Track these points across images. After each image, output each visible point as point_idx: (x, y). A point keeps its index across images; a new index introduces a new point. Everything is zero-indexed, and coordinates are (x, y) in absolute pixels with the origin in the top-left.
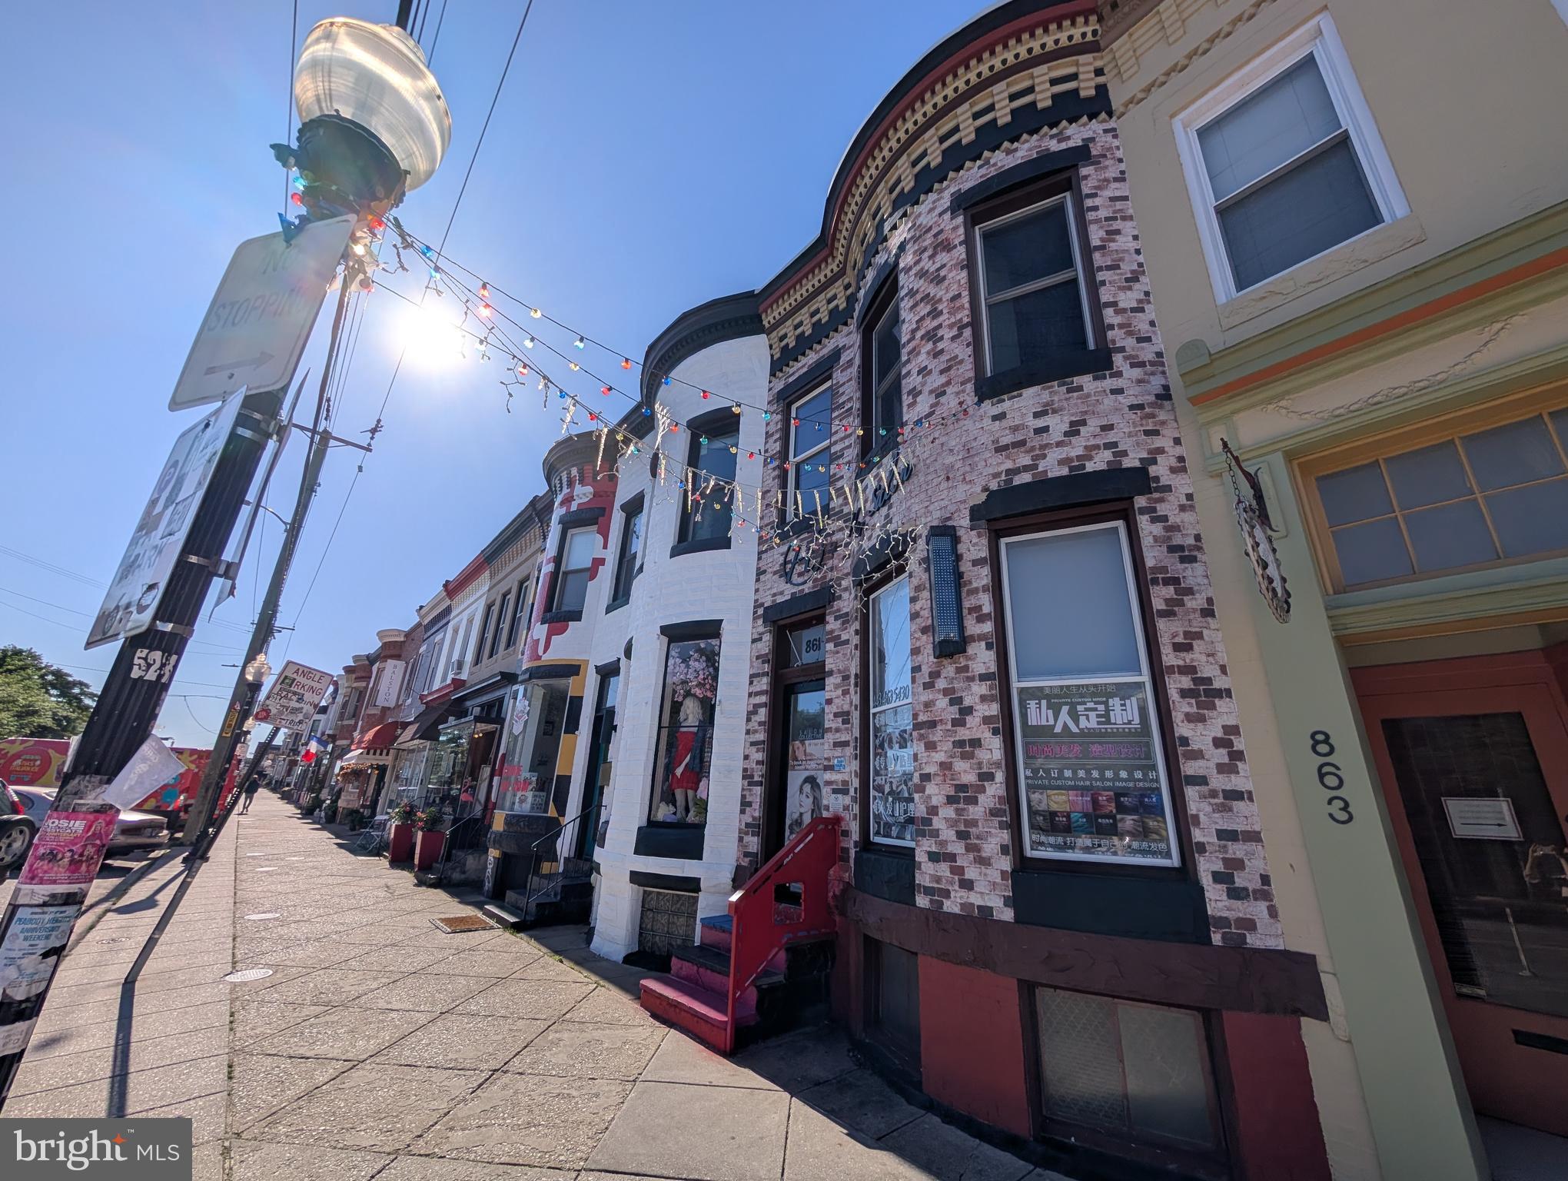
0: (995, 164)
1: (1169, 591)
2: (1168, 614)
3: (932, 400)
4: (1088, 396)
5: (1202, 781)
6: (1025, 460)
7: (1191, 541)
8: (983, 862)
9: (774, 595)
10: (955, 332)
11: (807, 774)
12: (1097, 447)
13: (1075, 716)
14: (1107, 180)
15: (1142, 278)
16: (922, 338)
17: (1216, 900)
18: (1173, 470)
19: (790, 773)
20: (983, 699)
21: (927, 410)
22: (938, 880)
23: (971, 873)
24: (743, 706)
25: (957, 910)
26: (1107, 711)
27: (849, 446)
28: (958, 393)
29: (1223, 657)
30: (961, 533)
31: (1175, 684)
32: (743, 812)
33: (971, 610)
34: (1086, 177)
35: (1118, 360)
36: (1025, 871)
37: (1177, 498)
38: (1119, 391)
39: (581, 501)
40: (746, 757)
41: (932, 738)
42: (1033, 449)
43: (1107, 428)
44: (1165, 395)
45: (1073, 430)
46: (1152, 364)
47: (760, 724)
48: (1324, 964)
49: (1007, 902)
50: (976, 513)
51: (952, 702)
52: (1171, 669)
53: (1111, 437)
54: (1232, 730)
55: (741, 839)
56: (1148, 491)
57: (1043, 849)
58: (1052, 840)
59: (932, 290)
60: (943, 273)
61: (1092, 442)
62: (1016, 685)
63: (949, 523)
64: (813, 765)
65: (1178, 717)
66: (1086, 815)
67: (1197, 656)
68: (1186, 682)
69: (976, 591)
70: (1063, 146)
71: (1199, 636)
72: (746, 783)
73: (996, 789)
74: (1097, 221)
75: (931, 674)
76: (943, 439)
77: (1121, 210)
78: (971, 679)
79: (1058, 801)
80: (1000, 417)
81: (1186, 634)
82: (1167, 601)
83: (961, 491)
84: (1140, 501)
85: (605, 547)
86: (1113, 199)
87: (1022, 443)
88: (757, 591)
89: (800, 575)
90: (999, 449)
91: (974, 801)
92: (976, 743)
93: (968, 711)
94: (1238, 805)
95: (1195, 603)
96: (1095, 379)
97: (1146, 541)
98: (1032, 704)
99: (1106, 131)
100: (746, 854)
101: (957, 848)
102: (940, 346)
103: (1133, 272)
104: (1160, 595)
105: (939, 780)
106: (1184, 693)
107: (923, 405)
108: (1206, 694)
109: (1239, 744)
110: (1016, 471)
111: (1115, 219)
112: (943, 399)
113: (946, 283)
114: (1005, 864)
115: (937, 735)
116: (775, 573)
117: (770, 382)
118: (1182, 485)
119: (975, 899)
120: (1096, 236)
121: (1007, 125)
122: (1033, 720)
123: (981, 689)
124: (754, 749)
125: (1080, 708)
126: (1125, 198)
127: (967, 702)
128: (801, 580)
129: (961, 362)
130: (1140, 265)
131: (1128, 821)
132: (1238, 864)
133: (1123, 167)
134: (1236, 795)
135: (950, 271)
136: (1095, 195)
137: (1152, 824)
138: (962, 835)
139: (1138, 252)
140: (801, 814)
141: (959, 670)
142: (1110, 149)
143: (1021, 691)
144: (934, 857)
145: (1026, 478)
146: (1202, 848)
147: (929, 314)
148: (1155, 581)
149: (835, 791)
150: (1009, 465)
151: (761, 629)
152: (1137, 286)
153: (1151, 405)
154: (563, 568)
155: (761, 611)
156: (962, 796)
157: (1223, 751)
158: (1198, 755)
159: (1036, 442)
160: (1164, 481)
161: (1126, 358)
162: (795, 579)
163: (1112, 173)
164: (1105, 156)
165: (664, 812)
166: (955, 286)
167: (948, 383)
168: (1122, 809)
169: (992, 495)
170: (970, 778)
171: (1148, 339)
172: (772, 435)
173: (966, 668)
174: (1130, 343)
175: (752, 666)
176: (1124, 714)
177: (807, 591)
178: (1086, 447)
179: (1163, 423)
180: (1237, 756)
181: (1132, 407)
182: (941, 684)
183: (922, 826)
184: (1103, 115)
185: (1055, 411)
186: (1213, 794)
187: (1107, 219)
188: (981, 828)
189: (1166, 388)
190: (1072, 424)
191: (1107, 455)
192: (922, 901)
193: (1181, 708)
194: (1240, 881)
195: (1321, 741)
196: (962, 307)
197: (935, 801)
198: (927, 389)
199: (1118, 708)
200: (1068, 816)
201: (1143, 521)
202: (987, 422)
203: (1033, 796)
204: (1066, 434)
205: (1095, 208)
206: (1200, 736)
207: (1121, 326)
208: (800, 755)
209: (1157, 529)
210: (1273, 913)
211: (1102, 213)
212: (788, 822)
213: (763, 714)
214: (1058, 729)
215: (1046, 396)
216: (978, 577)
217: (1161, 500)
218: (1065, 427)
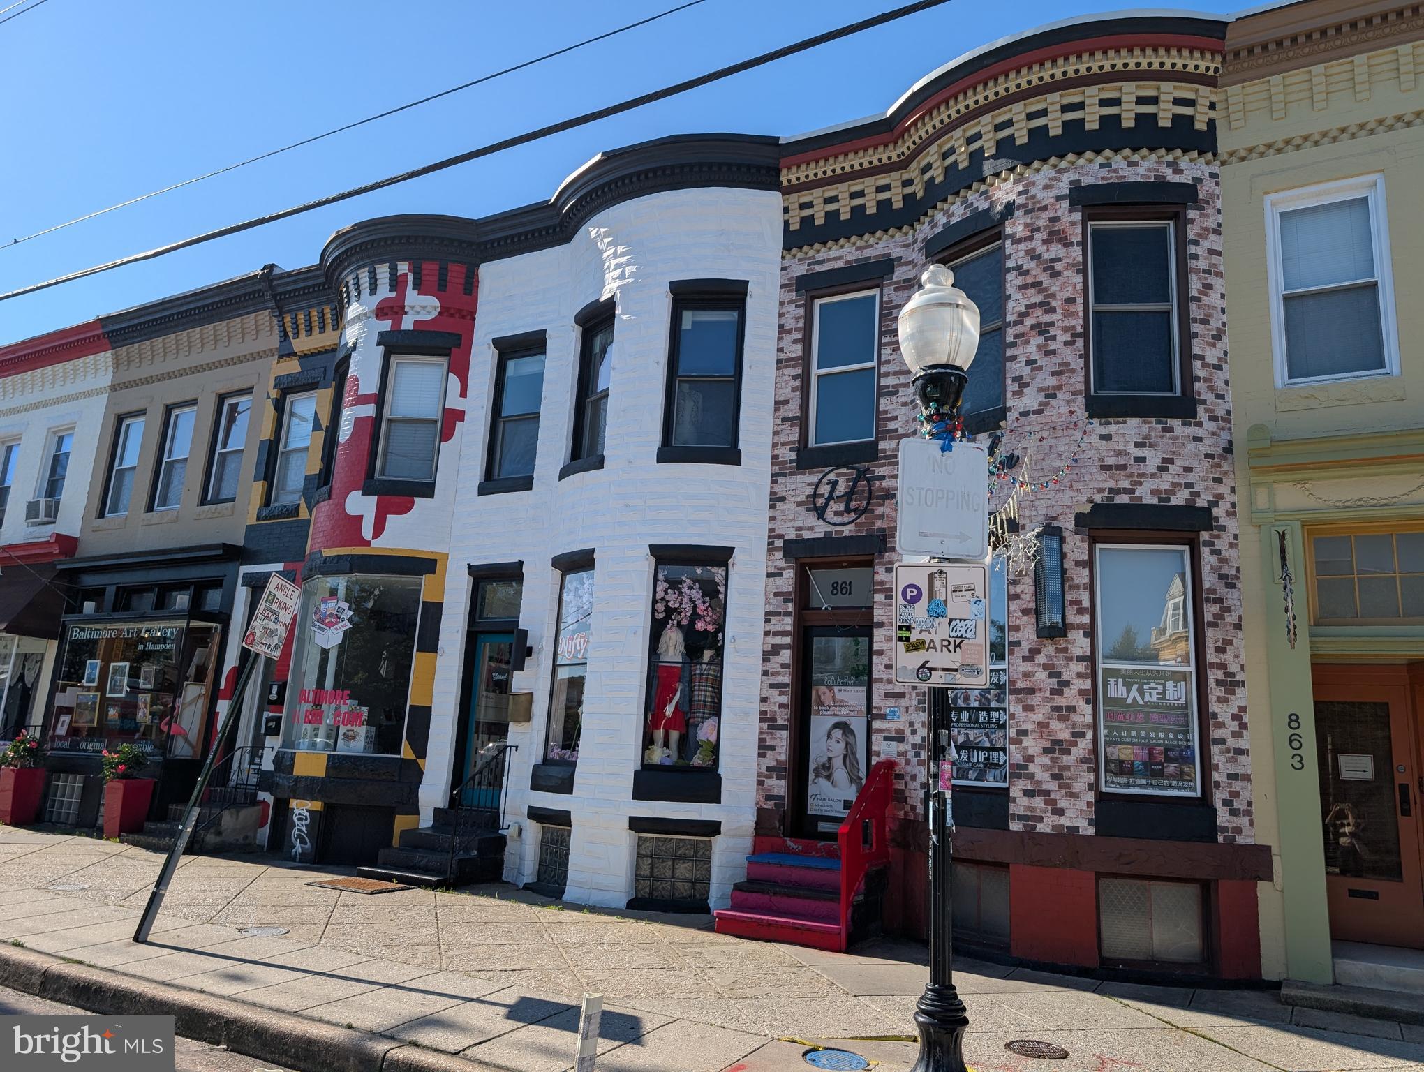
0: (1116, 171)
1: (1216, 608)
2: (1214, 625)
3: (1041, 398)
4: (1177, 438)
5: (1222, 742)
6: (1125, 484)
7: (1233, 572)
8: (1074, 796)
9: (799, 529)
10: (1067, 337)
11: (837, 719)
12: (1179, 485)
13: (1141, 692)
14: (1206, 229)
15: (1224, 338)
16: (1033, 327)
17: (1223, 817)
18: (1228, 514)
19: (813, 718)
20: (1079, 675)
21: (1035, 406)
22: (1033, 810)
23: (1062, 804)
24: (758, 645)
25: (1049, 830)
26: (1165, 690)
27: (906, 385)
28: (1068, 402)
29: (1243, 660)
30: (1066, 534)
31: (1213, 676)
32: (762, 755)
33: (1072, 603)
34: (1192, 221)
35: (1201, 410)
36: (1104, 802)
37: (1227, 537)
38: (1198, 439)
39: (419, 318)
40: (764, 700)
41: (1029, 702)
42: (1131, 475)
43: (1188, 470)
44: (1228, 450)
45: (1163, 468)
46: (1224, 420)
47: (783, 666)
48: (1275, 850)
49: (1090, 822)
50: (1080, 519)
51: (1051, 676)
52: (1212, 665)
53: (1190, 478)
54: (1243, 709)
55: (760, 783)
56: (1209, 528)
57: (1116, 787)
58: (1119, 780)
59: (1046, 282)
60: (1058, 267)
61: (1177, 480)
62: (1101, 665)
63: (1055, 523)
64: (845, 711)
65: (1212, 698)
66: (1144, 763)
67: (1228, 658)
68: (1220, 675)
69: (1077, 587)
70: (1176, 179)
71: (1231, 642)
72: (765, 726)
73: (1085, 744)
74: (1197, 271)
75: (1031, 650)
76: (1052, 442)
77: (1215, 265)
78: (1070, 659)
79: (1126, 753)
80: (1106, 438)
81: (1224, 641)
82: (1215, 616)
83: (1068, 497)
84: (1205, 536)
85: (464, 394)
86: (1211, 252)
87: (1123, 468)
88: (772, 519)
89: (837, 514)
90: (1105, 468)
91: (1068, 752)
92: (1072, 709)
93: (1067, 683)
94: (1241, 758)
95: (1231, 618)
96: (1184, 424)
97: (1206, 568)
98: (1112, 681)
99: (1212, 175)
100: (769, 798)
101: (1052, 786)
102: (1052, 345)
103: (1218, 329)
104: (1210, 611)
105: (1036, 735)
106: (1219, 683)
107: (1031, 399)
108: (1231, 684)
109: (1245, 719)
110: (1116, 491)
111: (1209, 272)
112: (1053, 402)
113: (1061, 280)
114: (1091, 797)
115: (1036, 700)
116: (800, 504)
117: (783, 258)
118: (1232, 526)
119: (1065, 821)
120: (1195, 287)
121: (1129, 129)
122: (1112, 693)
123: (1079, 667)
124: (775, 692)
125: (1146, 687)
126: (1218, 253)
127: (1065, 677)
128: (838, 520)
129: (1073, 371)
130: (1224, 324)
131: (1171, 768)
132: (1235, 795)
133: (1220, 219)
134: (1240, 752)
135: (1066, 268)
136: (1196, 243)
137: (1186, 769)
138: (1054, 777)
139: (1223, 310)
140: (830, 759)
141: (1059, 650)
142: (1212, 196)
143: (1104, 670)
144: (1028, 793)
145: (1123, 499)
146: (1218, 784)
147: (1041, 305)
148: (1208, 600)
149: (886, 738)
150: (1111, 484)
151: (781, 564)
152: (1219, 344)
153: (1220, 456)
154: (386, 414)
155: (779, 543)
156: (1056, 748)
157: (1236, 723)
158: (1221, 725)
159: (1135, 469)
160: (1222, 522)
161: (1207, 410)
162: (829, 515)
163: (1211, 224)
164: (1207, 202)
165: (658, 755)
166: (1070, 288)
167: (1060, 387)
168: (1169, 759)
169: (1096, 507)
170: (1065, 735)
171: (1221, 397)
172: (790, 331)
173: (1065, 650)
174: (1209, 397)
175: (768, 602)
176: (1176, 693)
177: (847, 533)
178: (1172, 483)
179: (1226, 473)
180: (1243, 726)
181: (1208, 456)
182: (1041, 659)
183: (1020, 770)
184: (1210, 155)
185: (1151, 446)
186: (1228, 751)
187: (1205, 272)
188: (1073, 772)
189: (1230, 443)
190: (1164, 460)
191: (1185, 493)
192: (1015, 826)
193: (1215, 692)
194: (1236, 805)
195: (1294, 719)
196: (1075, 314)
197: (1031, 752)
198: (1035, 385)
199: (1172, 688)
200: (1132, 764)
201: (1205, 551)
202: (1094, 439)
203: (1108, 749)
204: (1159, 468)
205: (1196, 257)
206: (1223, 712)
207: (1206, 380)
208: (828, 700)
209: (1213, 559)
210: (1251, 823)
211: (1202, 264)
212: (812, 766)
213: (786, 656)
214: (1129, 701)
215: (1145, 430)
216: (1080, 576)
217: (1218, 537)
218: (1158, 462)
